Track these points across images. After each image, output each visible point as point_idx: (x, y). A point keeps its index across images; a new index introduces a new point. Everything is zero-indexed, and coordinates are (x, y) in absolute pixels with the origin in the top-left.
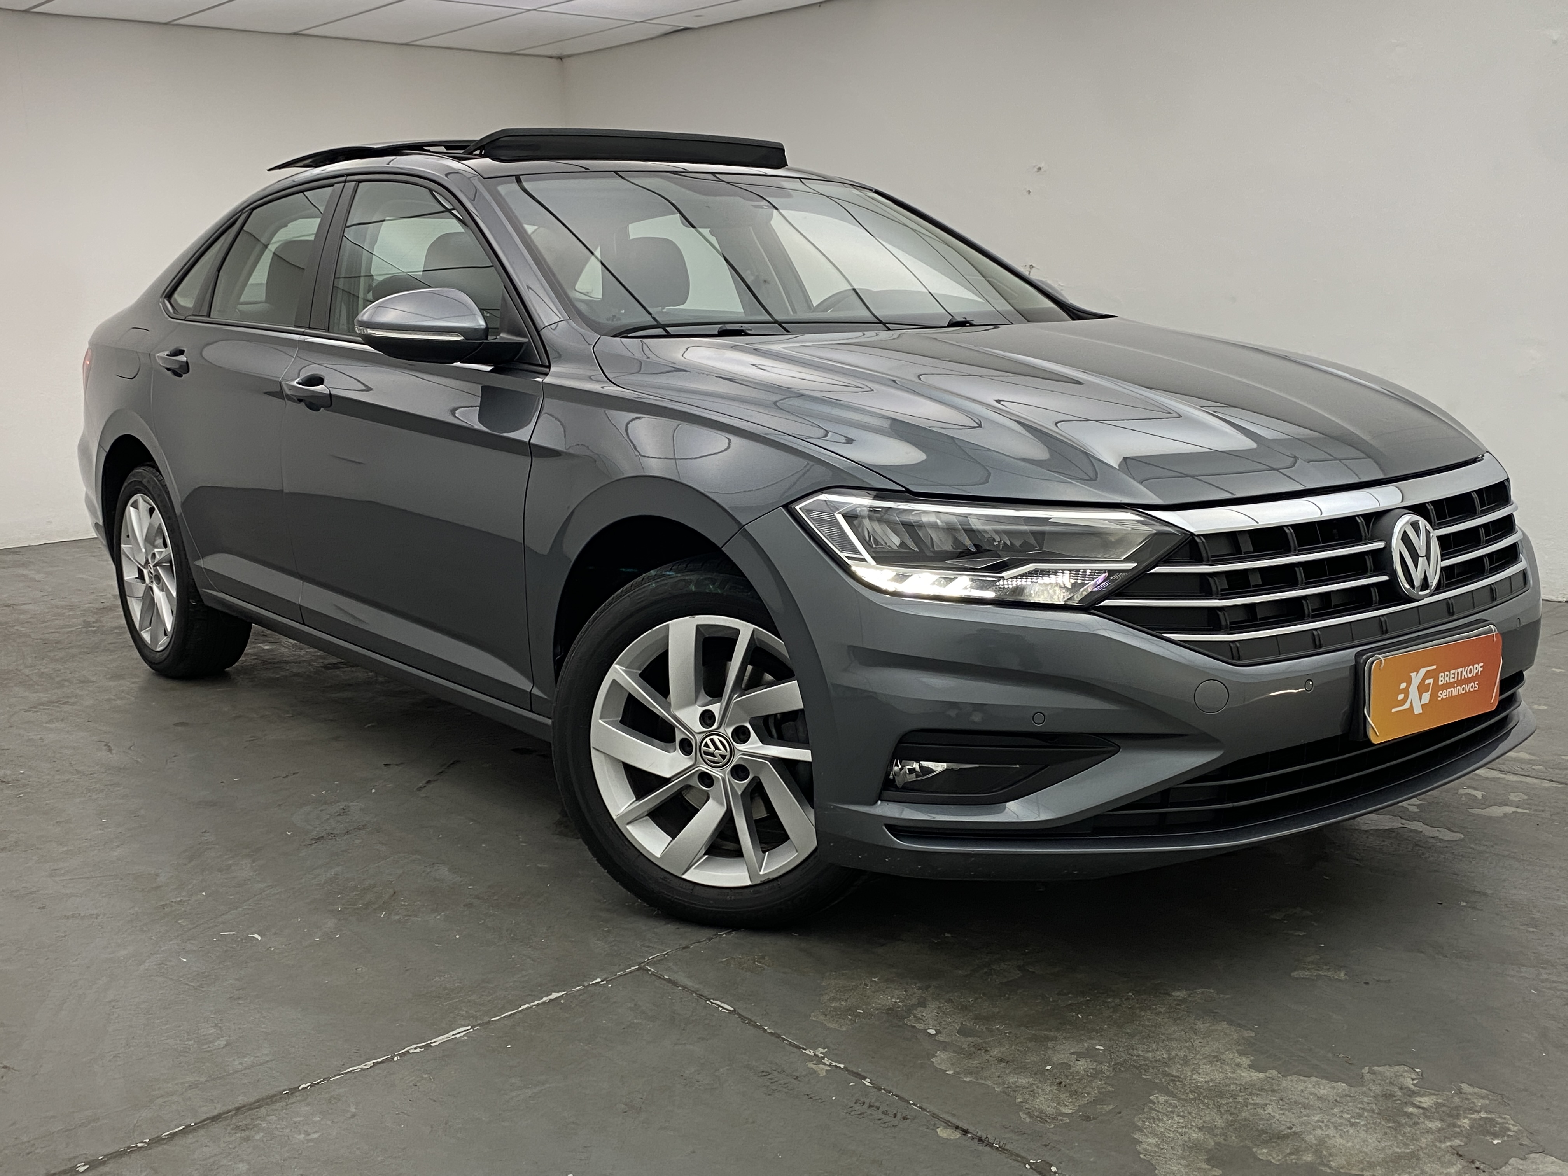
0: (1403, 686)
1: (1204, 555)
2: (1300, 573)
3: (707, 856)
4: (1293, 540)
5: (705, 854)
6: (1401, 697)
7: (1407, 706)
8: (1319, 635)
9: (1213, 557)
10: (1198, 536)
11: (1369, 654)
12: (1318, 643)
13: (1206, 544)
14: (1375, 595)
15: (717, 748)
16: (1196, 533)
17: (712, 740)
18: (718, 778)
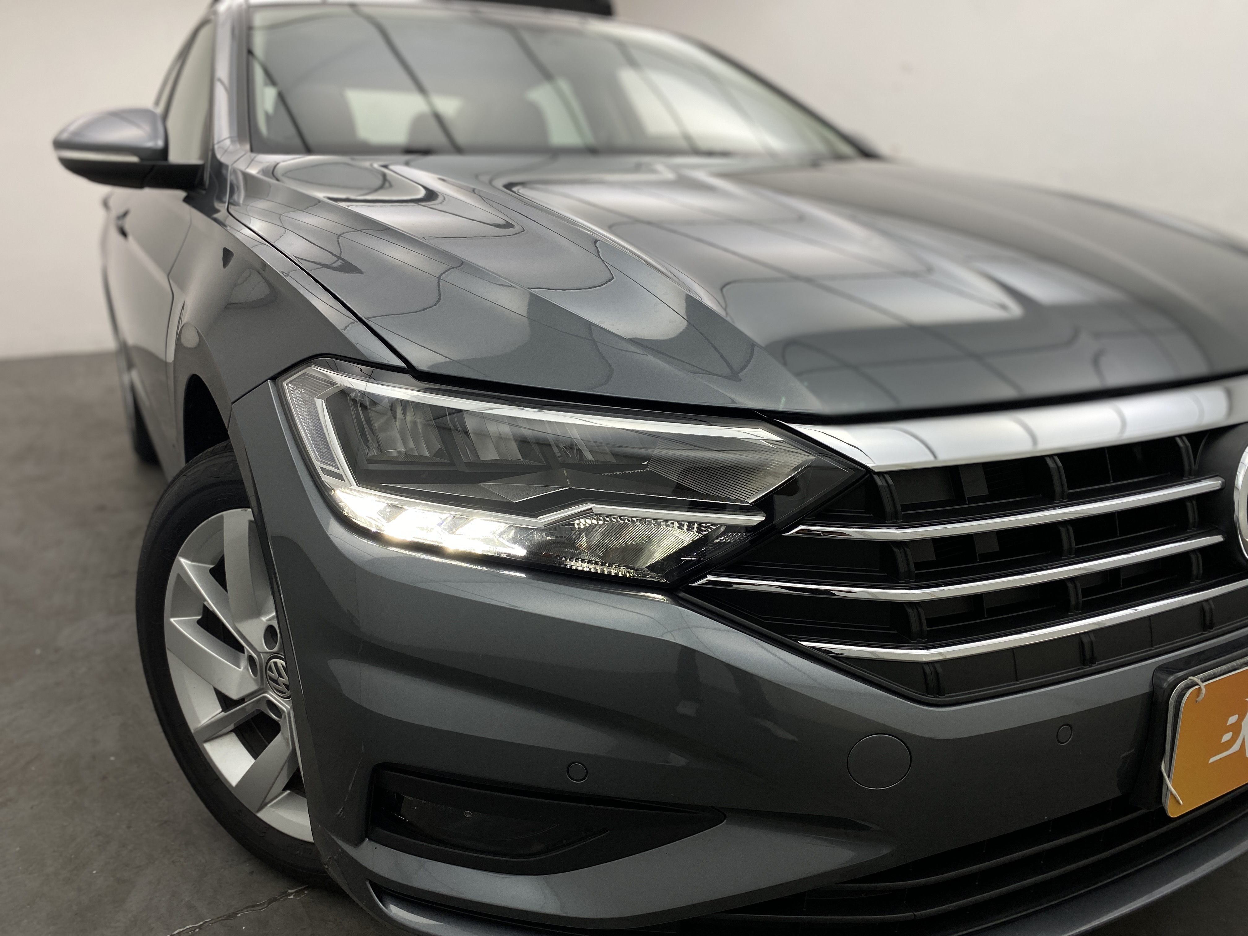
0: (1233, 719)
1: (888, 508)
2: (1067, 539)
3: (288, 791)
4: (1059, 481)
5: (285, 789)
6: (1227, 737)
7: (1236, 748)
8: (1091, 643)
9: (905, 507)
10: (880, 474)
11: (1180, 674)
12: (1088, 656)
13: (893, 489)
14: (1197, 567)
15: (280, 675)
16: (876, 470)
17: (275, 663)
18: (283, 711)
